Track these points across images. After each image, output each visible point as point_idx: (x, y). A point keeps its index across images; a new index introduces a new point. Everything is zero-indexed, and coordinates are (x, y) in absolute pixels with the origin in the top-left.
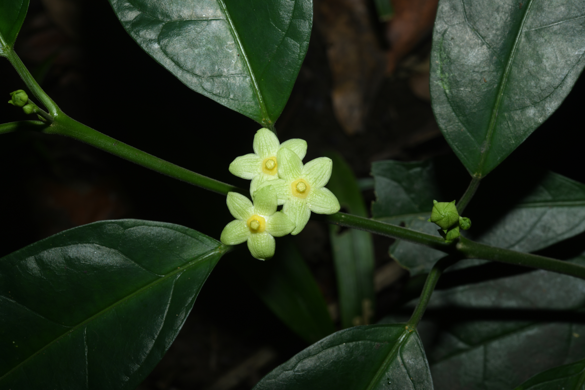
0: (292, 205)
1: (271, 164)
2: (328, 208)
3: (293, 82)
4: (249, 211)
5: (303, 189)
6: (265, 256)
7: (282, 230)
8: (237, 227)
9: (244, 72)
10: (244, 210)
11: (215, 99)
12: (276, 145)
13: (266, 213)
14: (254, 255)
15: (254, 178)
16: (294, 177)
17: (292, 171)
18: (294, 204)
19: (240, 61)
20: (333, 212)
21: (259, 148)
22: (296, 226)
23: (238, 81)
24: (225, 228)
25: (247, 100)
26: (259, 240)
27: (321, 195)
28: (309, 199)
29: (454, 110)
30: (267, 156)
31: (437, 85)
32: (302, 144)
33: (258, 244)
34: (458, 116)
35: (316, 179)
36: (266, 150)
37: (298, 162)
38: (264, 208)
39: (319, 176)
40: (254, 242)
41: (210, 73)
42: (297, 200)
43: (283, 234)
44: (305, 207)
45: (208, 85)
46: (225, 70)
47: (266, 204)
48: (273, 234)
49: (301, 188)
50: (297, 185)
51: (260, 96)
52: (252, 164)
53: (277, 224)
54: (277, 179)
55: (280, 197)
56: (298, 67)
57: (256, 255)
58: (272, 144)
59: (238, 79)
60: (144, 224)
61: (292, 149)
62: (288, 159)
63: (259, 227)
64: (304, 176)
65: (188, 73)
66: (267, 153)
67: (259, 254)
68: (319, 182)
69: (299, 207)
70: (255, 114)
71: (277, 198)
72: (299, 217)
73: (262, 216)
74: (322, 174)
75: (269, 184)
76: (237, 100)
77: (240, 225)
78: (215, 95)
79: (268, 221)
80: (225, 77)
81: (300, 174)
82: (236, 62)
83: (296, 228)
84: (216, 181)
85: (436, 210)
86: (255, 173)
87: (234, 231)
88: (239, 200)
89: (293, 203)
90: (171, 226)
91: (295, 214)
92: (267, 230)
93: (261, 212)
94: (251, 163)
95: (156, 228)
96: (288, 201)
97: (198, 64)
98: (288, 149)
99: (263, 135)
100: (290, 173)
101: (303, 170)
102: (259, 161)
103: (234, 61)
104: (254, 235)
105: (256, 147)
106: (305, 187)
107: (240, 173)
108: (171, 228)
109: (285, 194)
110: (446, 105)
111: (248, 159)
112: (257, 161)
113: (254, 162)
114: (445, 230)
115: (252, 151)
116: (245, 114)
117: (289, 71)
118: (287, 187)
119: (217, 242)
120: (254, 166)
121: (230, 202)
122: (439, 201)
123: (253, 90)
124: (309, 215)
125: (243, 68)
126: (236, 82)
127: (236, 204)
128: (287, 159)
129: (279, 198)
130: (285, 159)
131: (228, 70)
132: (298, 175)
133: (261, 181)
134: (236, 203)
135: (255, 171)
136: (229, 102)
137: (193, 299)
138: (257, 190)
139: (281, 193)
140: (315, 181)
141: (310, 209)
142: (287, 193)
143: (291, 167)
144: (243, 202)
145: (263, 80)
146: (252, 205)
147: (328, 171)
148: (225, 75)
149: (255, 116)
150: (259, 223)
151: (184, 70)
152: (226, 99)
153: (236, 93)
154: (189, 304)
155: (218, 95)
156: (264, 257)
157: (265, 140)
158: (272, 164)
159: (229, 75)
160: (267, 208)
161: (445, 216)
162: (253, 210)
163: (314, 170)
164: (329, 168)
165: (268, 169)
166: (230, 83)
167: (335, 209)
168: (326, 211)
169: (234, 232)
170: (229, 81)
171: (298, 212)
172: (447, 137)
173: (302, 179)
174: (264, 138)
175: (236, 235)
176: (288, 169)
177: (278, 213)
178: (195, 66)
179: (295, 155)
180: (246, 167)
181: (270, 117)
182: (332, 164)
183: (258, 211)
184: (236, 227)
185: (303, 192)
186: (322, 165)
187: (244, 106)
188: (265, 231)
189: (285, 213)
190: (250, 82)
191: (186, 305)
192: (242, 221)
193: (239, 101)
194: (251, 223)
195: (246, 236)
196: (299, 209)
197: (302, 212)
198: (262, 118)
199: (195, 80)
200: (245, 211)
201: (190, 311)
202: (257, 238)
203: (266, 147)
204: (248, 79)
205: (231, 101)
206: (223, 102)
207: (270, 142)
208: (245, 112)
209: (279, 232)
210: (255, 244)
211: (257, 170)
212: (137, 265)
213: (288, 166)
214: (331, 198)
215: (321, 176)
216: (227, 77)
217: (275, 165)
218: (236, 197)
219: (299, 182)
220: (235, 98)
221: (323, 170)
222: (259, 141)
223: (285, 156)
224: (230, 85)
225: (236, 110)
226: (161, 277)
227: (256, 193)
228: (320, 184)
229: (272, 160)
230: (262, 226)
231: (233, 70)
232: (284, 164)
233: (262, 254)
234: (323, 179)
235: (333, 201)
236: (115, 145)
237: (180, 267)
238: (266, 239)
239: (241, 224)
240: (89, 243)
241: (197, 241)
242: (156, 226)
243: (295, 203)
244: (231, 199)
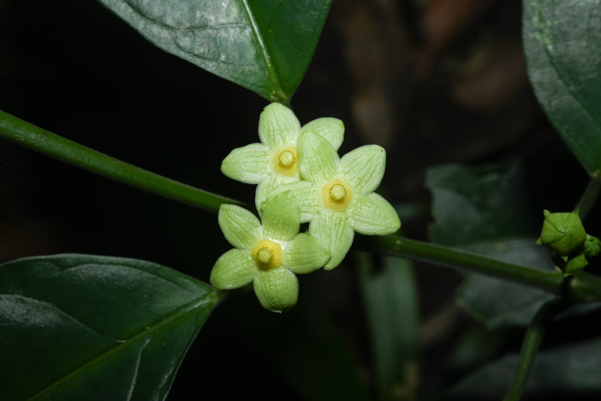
0: (323, 222)
1: (287, 159)
2: (381, 226)
3: (319, 30)
4: (255, 234)
5: (342, 196)
6: (282, 305)
7: (309, 263)
8: (237, 260)
9: (241, 20)
10: (247, 232)
11: (198, 62)
12: (295, 128)
13: (282, 237)
14: (264, 304)
15: (262, 181)
16: (326, 178)
17: (323, 168)
18: (328, 220)
19: (234, 4)
20: (389, 232)
21: (269, 134)
22: (332, 255)
23: (233, 34)
24: (217, 262)
25: (247, 63)
26: (272, 279)
27: (369, 205)
28: (350, 211)
29: (561, 77)
30: (281, 147)
31: (534, 40)
32: (337, 126)
33: (271, 287)
34: (567, 84)
35: (361, 180)
36: (279, 136)
37: (331, 153)
38: (279, 229)
39: (366, 174)
40: (264, 284)
41: (188, 22)
42: (331, 213)
43: (310, 270)
44: (344, 225)
45: (185, 42)
46: (212, 18)
47: (281, 221)
48: (294, 270)
49: (338, 194)
50: (331, 189)
51: (267, 57)
52: (258, 159)
53: (300, 254)
54: (298, 182)
55: (303, 209)
56: (326, 7)
57: (268, 304)
58: (288, 127)
59: (232, 31)
60: (92, 262)
61: (322, 134)
62: (315, 148)
63: (271, 259)
64: (342, 175)
65: (154, 23)
66: (281, 142)
67: (272, 303)
68: (366, 184)
69: (335, 224)
70: (261, 84)
71: (300, 212)
72: (336, 240)
73: (277, 241)
74: (370, 171)
75: (286, 189)
76: (232, 63)
77: (241, 257)
78: (198, 56)
79: (286, 249)
80: (212, 28)
81: (334, 172)
82: (229, 6)
83: (331, 260)
84: (201, 191)
85: (551, 225)
86: (263, 173)
87: (232, 266)
88: (238, 217)
89: (326, 218)
90: (133, 264)
91: (329, 236)
92: (285, 263)
93: (274, 235)
94: (256, 158)
95: (111, 266)
96: (317, 216)
97: (169, 10)
98: (315, 133)
99: (274, 114)
100: (318, 171)
101: (340, 166)
102: (268, 155)
103: (225, 3)
104: (263, 273)
105: (263, 132)
106: (344, 192)
107: (239, 175)
108: (135, 267)
109: (312, 204)
110: (548, 69)
111: (251, 152)
112: (266, 155)
113: (261, 156)
114: (565, 256)
115: (256, 139)
116: (244, 85)
117: (311, 15)
118: (315, 193)
119: (205, 286)
120: (261, 162)
121: (224, 221)
122: (552, 211)
123: (256, 47)
124: (351, 236)
125: (240, 14)
126: (229, 36)
127: (234, 224)
128: (313, 149)
129: (302, 212)
130: (311, 149)
131: (217, 19)
132: (331, 174)
133: (273, 185)
134: (234, 221)
135: (263, 171)
136: (219, 67)
137: (171, 377)
138: (267, 200)
139: (305, 202)
140: (359, 183)
141: (352, 227)
142: (314, 202)
143: (320, 162)
144: (245, 220)
145: (270, 31)
146: (260, 225)
147: (379, 166)
148: (211, 26)
149: (261, 87)
150: (271, 252)
151: (149, 19)
152: (214, 63)
153: (230, 52)
154: (165, 384)
155: (202, 55)
156: (281, 307)
157: (277, 121)
158: (290, 157)
159: (217, 25)
160: (283, 229)
161: (565, 234)
162: (261, 232)
163: (357, 164)
164: (381, 161)
165: (284, 167)
166: (220, 37)
167: (393, 227)
168: (378, 231)
169: (231, 268)
170: (218, 35)
171: (334, 232)
172: (551, 118)
173: (338, 181)
174: (276, 118)
175: (235, 273)
176: (315, 165)
177: (302, 235)
178: (165, 13)
179: (325, 144)
180: (248, 164)
181: (283, 88)
182: (385, 155)
183: (270, 233)
184: (235, 260)
185: (340, 201)
186: (370, 157)
187: (243, 73)
188: (282, 264)
189: (313, 234)
190: (251, 35)
191: (161, 386)
192: (244, 250)
193: (234, 65)
194: (258, 254)
195: (250, 274)
196: (335, 228)
197: (340, 233)
198: (271, 90)
199: (165, 34)
200: (249, 234)
201: (166, 396)
202: (269, 276)
203: (278, 132)
204: (248, 31)
205: (221, 64)
206: (210, 67)
207: (285, 124)
208: (244, 81)
209: (304, 266)
210: (265, 287)
211: (265, 168)
212: (82, 325)
213: (315, 159)
214: (386, 209)
215: (369, 175)
216: (215, 28)
217: (294, 158)
218: (234, 212)
219: (334, 185)
220: (229, 60)
221: (371, 165)
222: (267, 122)
223: (310, 145)
224: (220, 41)
225: (230, 79)
226: (120, 344)
227: (265, 205)
228: (368, 187)
229: (290, 151)
230: (276, 257)
231: (224, 18)
232: (310, 156)
233: (278, 303)
234: (372, 180)
235: (389, 214)
236: (42, 138)
237: (150, 326)
238: (284, 277)
239: (243, 255)
240: (6, 293)
241: (175, 286)
242: (111, 263)
243: (329, 218)
244: (226, 216)
